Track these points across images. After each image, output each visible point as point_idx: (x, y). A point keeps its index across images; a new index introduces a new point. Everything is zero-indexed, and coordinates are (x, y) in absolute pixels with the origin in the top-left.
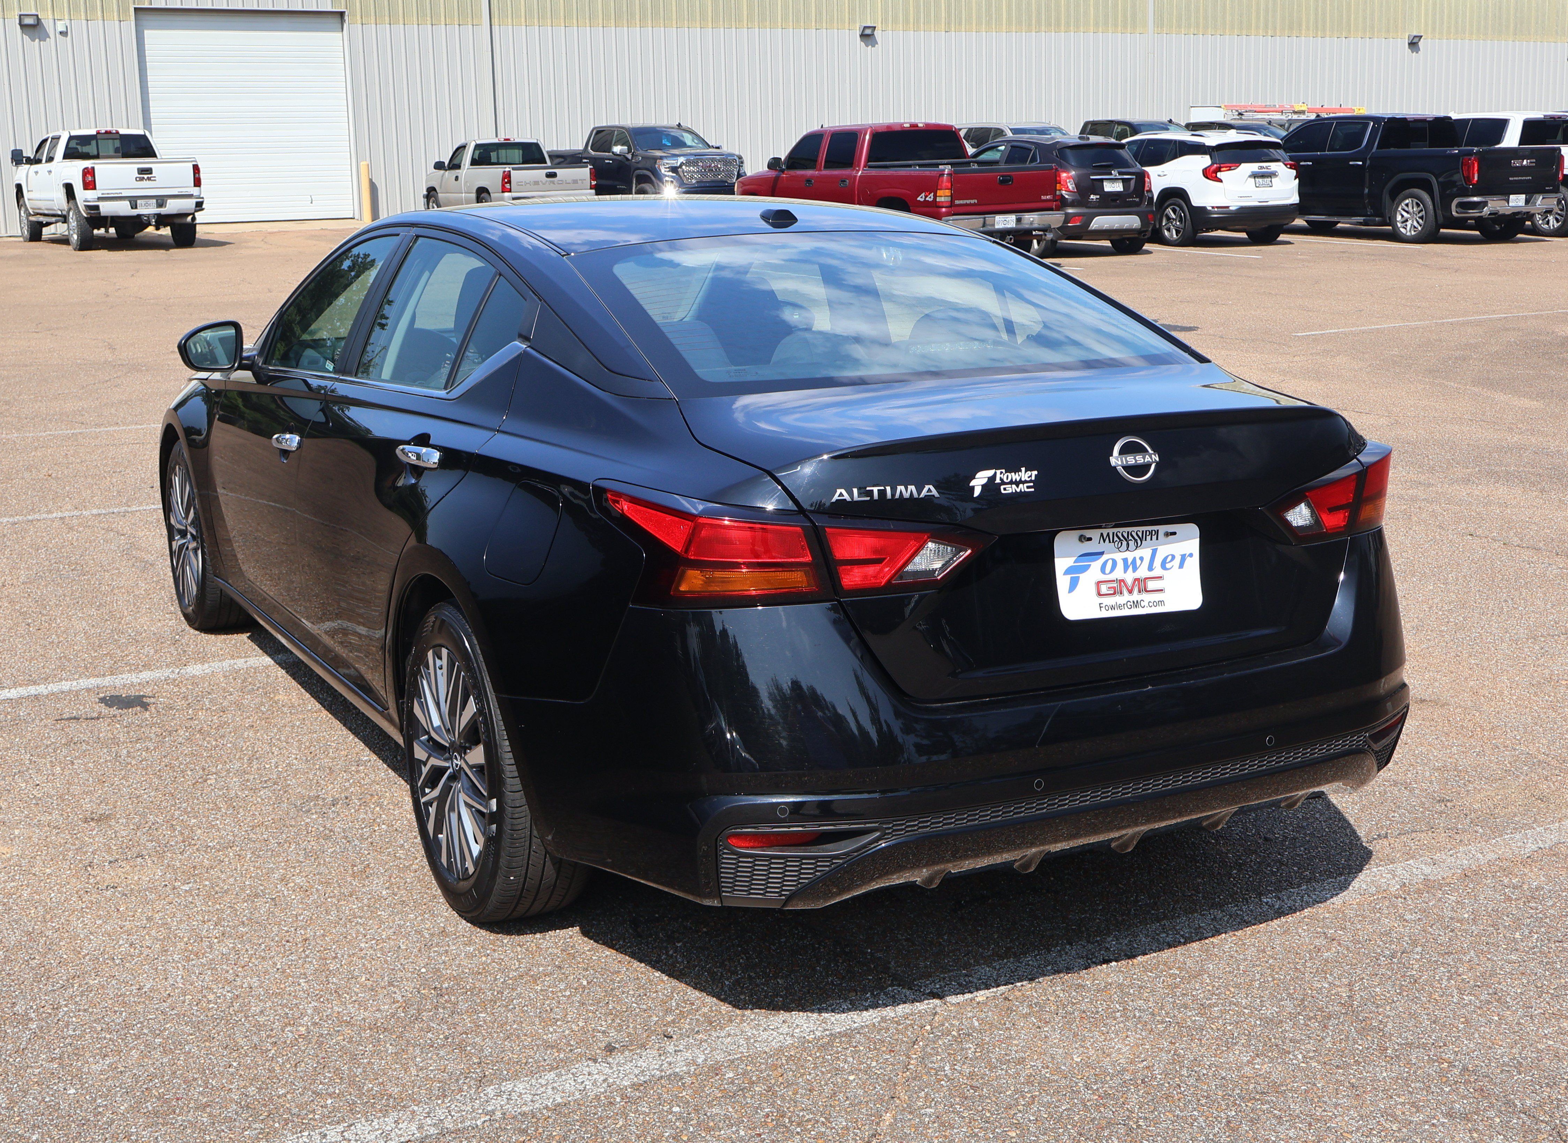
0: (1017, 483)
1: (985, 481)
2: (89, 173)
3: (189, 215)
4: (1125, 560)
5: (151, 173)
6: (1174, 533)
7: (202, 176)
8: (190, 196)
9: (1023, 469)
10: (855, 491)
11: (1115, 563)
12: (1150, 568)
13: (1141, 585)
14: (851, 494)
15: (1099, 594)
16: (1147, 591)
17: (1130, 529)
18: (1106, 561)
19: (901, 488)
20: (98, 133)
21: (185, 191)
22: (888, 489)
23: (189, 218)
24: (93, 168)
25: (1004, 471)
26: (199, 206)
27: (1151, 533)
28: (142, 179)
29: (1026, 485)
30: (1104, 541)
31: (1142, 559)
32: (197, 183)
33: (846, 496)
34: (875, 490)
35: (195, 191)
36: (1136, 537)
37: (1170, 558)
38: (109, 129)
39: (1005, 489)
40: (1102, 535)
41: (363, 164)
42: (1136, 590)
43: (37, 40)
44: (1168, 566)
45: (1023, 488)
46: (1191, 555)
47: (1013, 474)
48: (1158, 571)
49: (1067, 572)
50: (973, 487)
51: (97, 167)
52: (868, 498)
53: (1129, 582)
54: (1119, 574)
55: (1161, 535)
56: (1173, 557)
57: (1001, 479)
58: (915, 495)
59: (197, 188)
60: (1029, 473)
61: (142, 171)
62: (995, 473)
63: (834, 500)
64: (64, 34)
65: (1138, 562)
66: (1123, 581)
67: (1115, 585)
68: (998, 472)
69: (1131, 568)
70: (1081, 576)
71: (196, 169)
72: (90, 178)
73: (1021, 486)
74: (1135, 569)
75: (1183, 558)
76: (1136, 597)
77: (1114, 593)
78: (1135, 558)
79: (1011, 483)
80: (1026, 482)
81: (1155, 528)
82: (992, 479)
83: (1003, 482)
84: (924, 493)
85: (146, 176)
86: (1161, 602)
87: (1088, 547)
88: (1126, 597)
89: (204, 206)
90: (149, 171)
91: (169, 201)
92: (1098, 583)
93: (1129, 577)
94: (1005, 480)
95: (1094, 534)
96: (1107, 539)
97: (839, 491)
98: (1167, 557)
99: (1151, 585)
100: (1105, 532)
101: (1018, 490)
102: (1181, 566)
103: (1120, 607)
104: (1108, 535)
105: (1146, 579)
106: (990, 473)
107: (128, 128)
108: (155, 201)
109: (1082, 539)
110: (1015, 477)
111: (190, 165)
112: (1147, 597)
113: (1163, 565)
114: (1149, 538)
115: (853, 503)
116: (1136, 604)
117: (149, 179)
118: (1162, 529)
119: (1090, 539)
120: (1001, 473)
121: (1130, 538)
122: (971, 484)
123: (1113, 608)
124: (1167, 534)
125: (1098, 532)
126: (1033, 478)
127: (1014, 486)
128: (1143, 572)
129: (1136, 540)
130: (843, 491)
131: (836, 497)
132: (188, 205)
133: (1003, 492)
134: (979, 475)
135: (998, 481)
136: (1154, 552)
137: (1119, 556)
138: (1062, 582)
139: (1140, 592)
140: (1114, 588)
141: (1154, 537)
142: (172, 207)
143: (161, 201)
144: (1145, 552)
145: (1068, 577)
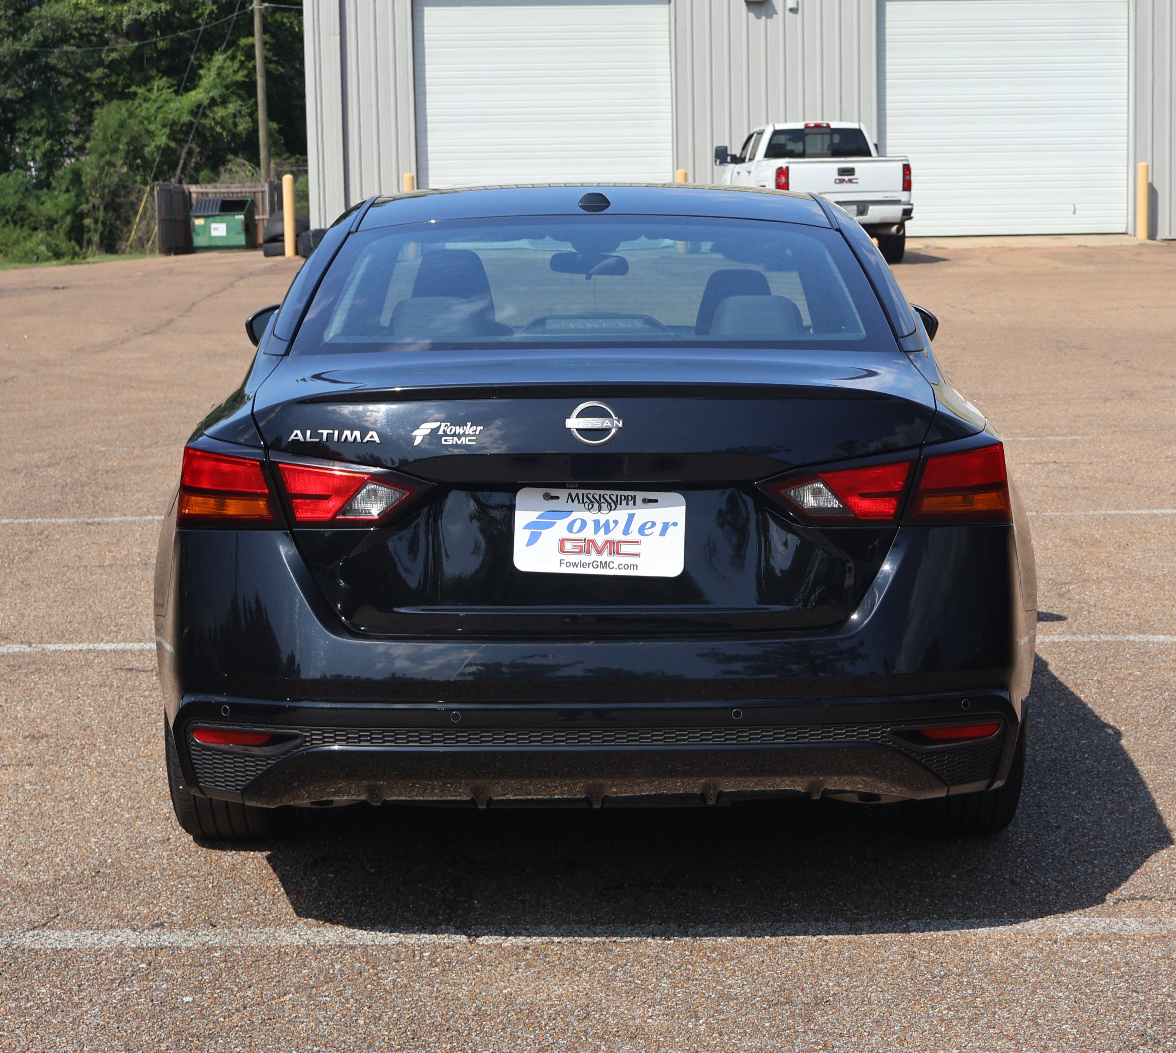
0: (459, 436)
1: (428, 432)
2: (782, 173)
3: (893, 224)
4: (596, 522)
5: (853, 174)
6: (656, 501)
7: (914, 179)
8: (897, 202)
9: (469, 424)
10: (309, 432)
11: (584, 524)
12: (626, 532)
13: (614, 548)
14: (304, 435)
15: (562, 550)
16: (618, 554)
17: (602, 492)
18: (574, 521)
19: (347, 433)
20: (807, 126)
21: (891, 196)
22: (336, 432)
23: (894, 229)
24: (787, 168)
25: (449, 424)
26: (907, 214)
27: (627, 498)
28: (842, 181)
29: (468, 438)
30: (573, 501)
31: (616, 522)
32: (907, 186)
33: (300, 437)
34: (325, 432)
35: (904, 196)
36: (610, 501)
37: (649, 524)
38: (819, 121)
39: (446, 441)
40: (570, 495)
41: (1142, 165)
42: (606, 551)
43: (764, 18)
44: (647, 532)
45: (464, 440)
46: (675, 524)
47: (457, 427)
48: (634, 535)
49: (527, 527)
50: (416, 436)
51: (792, 167)
52: (318, 440)
53: (600, 543)
54: (588, 533)
55: (639, 500)
56: (654, 524)
57: (444, 431)
58: (359, 439)
59: (906, 193)
60: (475, 428)
61: (843, 172)
62: (439, 427)
63: (290, 440)
64: (794, 11)
65: (612, 525)
66: (592, 541)
67: (583, 544)
68: (443, 424)
69: (602, 530)
70: (543, 531)
71: (907, 169)
72: (783, 180)
73: (463, 439)
74: (607, 531)
75: (666, 526)
76: (605, 557)
77: (580, 552)
78: (608, 521)
79: (454, 435)
80: (469, 435)
81: (632, 493)
82: (435, 431)
83: (445, 434)
84: (367, 438)
85: (846, 178)
86: (635, 566)
87: (553, 505)
88: (593, 556)
89: (912, 215)
90: (850, 172)
91: (871, 208)
92: (562, 541)
93: (600, 538)
94: (448, 432)
95: (563, 493)
96: (576, 500)
97: (295, 432)
98: (646, 523)
99: (624, 548)
100: (574, 492)
101: (459, 443)
102: (663, 533)
103: (583, 565)
104: (577, 495)
105: (619, 542)
106: (435, 425)
107: (841, 120)
108: (855, 207)
109: (548, 497)
110: (459, 430)
111: (900, 166)
112: (617, 560)
113: (642, 530)
114: (624, 502)
115: (305, 443)
116: (604, 565)
117: (850, 181)
118: (640, 495)
119: (557, 498)
120: (446, 426)
121: (602, 500)
122: (414, 434)
123: (575, 565)
124: (646, 501)
125: (566, 492)
126: (477, 433)
127: (456, 439)
128: (616, 535)
129: (609, 504)
130: (299, 432)
131: (292, 437)
132: (894, 212)
133: (443, 442)
134: (423, 426)
135: (441, 432)
136: (631, 517)
137: (589, 516)
138: (521, 536)
139: (610, 553)
140: (581, 547)
141: (631, 503)
142: (875, 214)
143: (862, 207)
144: (620, 515)
145: (529, 532)
